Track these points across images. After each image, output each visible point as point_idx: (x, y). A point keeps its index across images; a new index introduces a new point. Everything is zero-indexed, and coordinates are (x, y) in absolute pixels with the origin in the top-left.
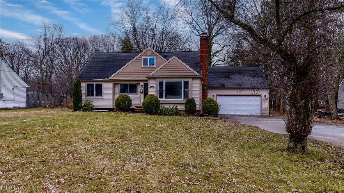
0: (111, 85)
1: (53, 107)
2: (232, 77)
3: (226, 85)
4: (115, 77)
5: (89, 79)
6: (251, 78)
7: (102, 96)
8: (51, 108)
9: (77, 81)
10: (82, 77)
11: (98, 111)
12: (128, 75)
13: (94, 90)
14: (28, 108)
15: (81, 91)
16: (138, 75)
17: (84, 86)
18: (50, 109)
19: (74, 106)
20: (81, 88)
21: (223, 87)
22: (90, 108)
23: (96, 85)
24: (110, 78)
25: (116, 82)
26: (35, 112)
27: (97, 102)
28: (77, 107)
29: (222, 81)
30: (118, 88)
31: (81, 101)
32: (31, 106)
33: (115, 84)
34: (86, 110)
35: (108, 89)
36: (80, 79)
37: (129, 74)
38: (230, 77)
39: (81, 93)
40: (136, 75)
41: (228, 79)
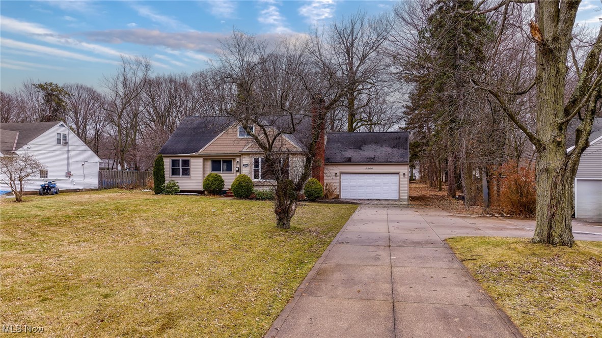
0: (200, 161)
1: (132, 188)
2: (365, 148)
3: (353, 160)
4: (205, 151)
5: (173, 154)
6: (389, 150)
7: (189, 175)
8: (130, 189)
9: (159, 157)
10: (165, 152)
11: (184, 194)
12: (221, 149)
13: (180, 167)
14: (101, 190)
15: (164, 169)
16: (233, 149)
17: (167, 163)
18: (128, 192)
19: (155, 188)
20: (163, 165)
21: (349, 162)
22: (174, 191)
23: (182, 161)
24: (199, 152)
25: (206, 157)
26: (109, 195)
27: (183, 183)
28: (159, 189)
29: (349, 153)
30: (209, 165)
31: (164, 181)
32: (105, 186)
33: (205, 160)
34: (168, 193)
35: (197, 165)
36: (163, 154)
37: (222, 147)
38: (362, 148)
39: (164, 172)
40: (231, 149)
41: (358, 150)
